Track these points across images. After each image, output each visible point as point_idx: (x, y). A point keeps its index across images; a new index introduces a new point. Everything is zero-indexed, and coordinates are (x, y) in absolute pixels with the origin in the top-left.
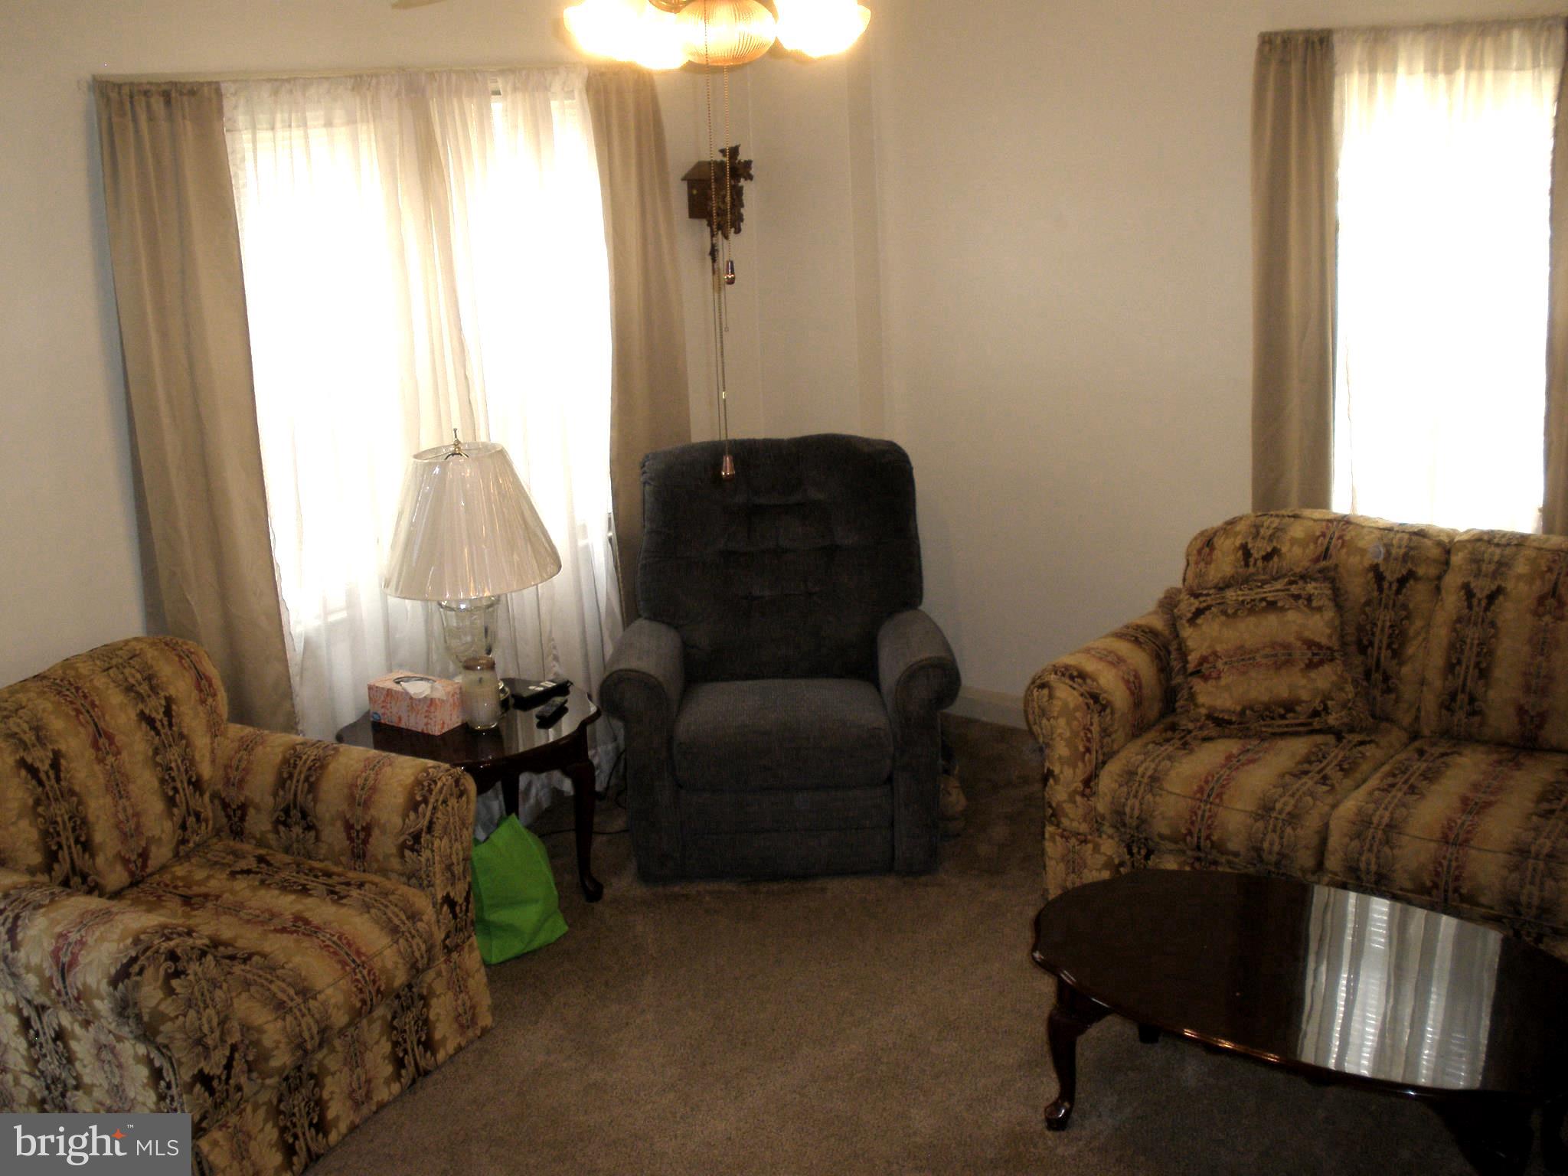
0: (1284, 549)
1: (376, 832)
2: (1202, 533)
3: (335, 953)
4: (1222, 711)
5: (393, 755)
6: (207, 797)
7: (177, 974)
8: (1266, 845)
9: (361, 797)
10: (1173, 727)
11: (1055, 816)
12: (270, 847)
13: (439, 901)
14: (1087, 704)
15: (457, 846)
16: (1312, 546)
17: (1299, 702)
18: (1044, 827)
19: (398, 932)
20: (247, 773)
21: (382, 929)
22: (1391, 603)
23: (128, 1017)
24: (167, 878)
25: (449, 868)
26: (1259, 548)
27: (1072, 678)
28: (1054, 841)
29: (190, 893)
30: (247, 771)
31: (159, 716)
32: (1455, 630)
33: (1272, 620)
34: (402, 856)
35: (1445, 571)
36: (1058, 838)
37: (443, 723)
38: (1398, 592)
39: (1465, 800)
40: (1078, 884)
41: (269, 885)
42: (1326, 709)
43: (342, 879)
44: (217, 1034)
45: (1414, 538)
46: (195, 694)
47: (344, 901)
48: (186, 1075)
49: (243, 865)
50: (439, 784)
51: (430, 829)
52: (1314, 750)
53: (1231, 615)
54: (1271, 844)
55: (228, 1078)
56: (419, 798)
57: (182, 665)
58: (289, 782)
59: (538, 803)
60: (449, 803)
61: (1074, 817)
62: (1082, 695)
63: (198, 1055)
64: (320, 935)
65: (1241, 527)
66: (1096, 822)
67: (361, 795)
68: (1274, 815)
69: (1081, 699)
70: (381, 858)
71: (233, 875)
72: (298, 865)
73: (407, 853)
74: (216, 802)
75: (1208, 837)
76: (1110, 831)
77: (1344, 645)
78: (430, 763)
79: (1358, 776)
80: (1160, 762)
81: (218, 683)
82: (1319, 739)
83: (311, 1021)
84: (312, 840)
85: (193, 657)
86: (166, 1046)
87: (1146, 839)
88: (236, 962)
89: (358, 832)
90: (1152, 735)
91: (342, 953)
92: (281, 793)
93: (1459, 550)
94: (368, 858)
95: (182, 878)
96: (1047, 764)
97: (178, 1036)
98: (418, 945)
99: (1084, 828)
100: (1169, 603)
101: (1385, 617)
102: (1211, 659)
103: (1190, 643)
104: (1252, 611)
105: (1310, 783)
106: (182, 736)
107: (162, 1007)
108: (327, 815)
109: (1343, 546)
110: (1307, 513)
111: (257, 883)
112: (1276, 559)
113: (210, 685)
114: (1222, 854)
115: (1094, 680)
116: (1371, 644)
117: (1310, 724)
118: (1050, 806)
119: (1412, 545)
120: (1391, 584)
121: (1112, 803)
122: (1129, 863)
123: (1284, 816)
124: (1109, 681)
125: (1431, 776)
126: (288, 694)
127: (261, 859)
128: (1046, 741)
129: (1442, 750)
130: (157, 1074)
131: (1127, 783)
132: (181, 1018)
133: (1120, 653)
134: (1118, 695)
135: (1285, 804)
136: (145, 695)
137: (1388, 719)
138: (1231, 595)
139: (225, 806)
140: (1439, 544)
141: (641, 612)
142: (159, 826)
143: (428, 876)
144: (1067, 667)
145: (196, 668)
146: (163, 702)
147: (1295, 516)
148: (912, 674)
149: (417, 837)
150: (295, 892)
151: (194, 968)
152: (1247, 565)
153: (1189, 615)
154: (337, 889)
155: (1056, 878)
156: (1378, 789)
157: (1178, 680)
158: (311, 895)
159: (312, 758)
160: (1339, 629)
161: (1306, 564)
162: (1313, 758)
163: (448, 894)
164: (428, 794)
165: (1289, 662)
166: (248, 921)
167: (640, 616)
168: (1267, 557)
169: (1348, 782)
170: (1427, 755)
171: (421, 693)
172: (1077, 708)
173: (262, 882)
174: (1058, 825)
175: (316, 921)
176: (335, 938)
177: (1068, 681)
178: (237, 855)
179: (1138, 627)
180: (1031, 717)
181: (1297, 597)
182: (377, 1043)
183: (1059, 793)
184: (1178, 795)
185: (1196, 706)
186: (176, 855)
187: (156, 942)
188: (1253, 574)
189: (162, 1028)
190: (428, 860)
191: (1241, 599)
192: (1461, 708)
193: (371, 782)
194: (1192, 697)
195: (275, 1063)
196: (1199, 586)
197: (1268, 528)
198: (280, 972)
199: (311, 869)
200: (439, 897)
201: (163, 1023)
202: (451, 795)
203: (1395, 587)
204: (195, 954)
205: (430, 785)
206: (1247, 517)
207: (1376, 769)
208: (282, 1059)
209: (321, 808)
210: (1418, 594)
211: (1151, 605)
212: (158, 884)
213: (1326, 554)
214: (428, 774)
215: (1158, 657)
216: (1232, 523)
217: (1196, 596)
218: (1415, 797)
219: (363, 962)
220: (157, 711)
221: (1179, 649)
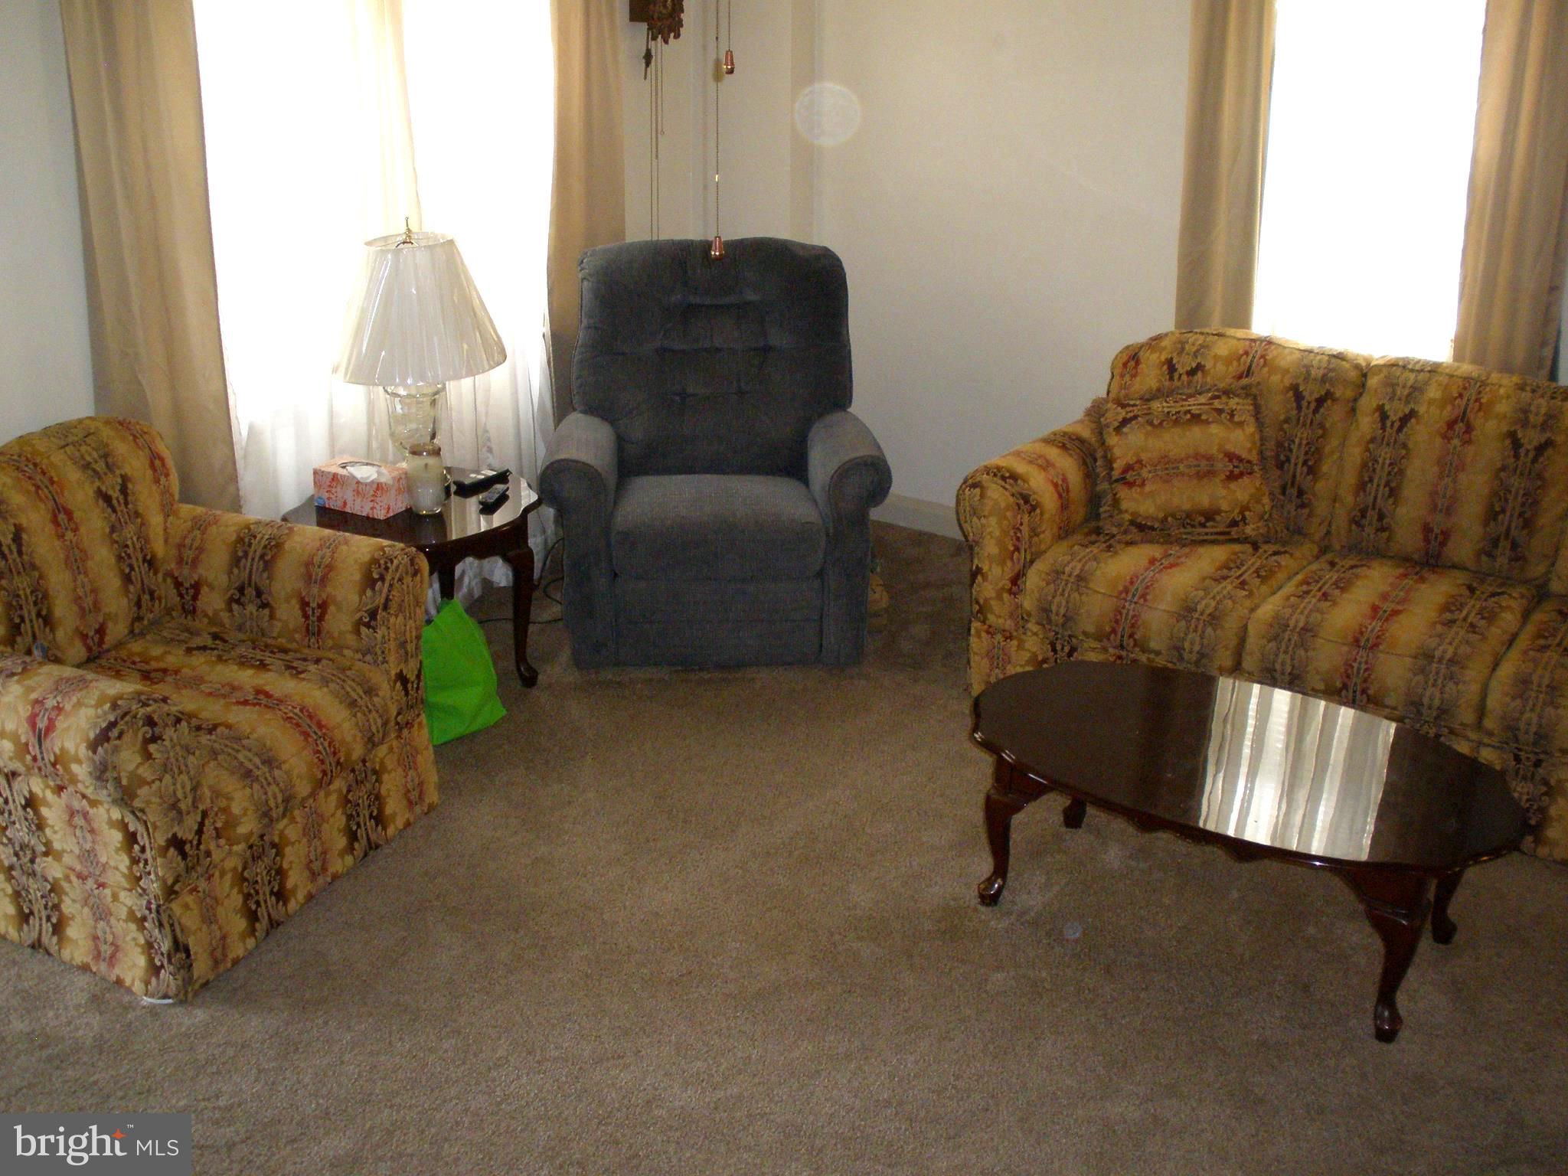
0: (1209, 365)
1: (332, 609)
2: (1127, 347)
3: (298, 725)
4: (1147, 518)
5: (347, 534)
6: (160, 576)
7: (155, 739)
8: (1187, 645)
9: (317, 575)
10: (1098, 531)
11: (983, 611)
12: (223, 626)
13: (393, 678)
14: (1018, 504)
15: (411, 623)
16: (1235, 363)
17: (1218, 512)
18: (970, 622)
19: (356, 706)
20: (200, 553)
21: (341, 703)
22: (1309, 422)
23: (107, 781)
24: (123, 654)
25: (403, 644)
26: (1184, 364)
27: (1004, 478)
28: (979, 637)
29: (146, 667)
30: (201, 550)
31: (115, 494)
32: (1368, 450)
33: (1196, 431)
34: (358, 633)
35: (1361, 394)
36: (983, 634)
37: (389, 508)
38: (1316, 411)
39: (1375, 609)
40: (1001, 676)
41: (226, 661)
42: (1244, 519)
43: (298, 655)
44: (190, 800)
45: (1333, 360)
46: (149, 472)
47: (302, 676)
48: (161, 841)
49: (197, 641)
50: (396, 562)
51: (386, 607)
52: (1233, 557)
53: (1156, 426)
54: (1192, 644)
55: (199, 843)
56: (376, 576)
57: (137, 444)
58: (243, 560)
59: (470, 593)
60: (405, 581)
61: (999, 615)
62: (1013, 495)
63: (172, 820)
64: (282, 708)
65: (1165, 343)
66: (1021, 618)
67: (319, 572)
68: (1196, 615)
69: (1012, 499)
70: (336, 635)
71: (189, 651)
72: (253, 642)
73: (364, 630)
74: (169, 580)
75: (1131, 636)
76: (1035, 628)
77: (1262, 457)
78: (385, 542)
79: (1274, 583)
80: (1086, 563)
81: (170, 463)
82: (1237, 547)
83: (276, 790)
84: (267, 618)
85: (146, 437)
86: (142, 811)
87: (1070, 636)
88: (201, 733)
89: (313, 609)
90: (1078, 537)
91: (304, 725)
92: (236, 571)
93: (1375, 374)
94: (323, 635)
95: (139, 654)
96: (976, 561)
97: (154, 800)
98: (375, 719)
99: (1009, 624)
100: (1096, 412)
101: (1302, 434)
102: (1137, 466)
103: (1117, 452)
104: (1176, 422)
105: (1230, 587)
106: (137, 514)
107: (140, 771)
108: (283, 593)
109: (1265, 364)
110: (1231, 332)
111: (214, 659)
112: (1200, 374)
113: (164, 465)
114: (1144, 652)
115: (1025, 481)
116: (1288, 460)
117: (1228, 533)
118: (977, 603)
119: (1331, 366)
120: (1309, 403)
121: (1039, 600)
122: (1053, 660)
123: (1204, 617)
124: (1039, 483)
125: (1343, 586)
126: (234, 478)
127: (215, 637)
128: (976, 539)
129: (1351, 563)
130: (131, 838)
131: (1054, 582)
132: (157, 783)
133: (1048, 457)
134: (1048, 499)
135: (1207, 606)
136: (101, 472)
137: (1299, 531)
138: (1157, 406)
139: (178, 584)
140: (1357, 367)
141: (576, 406)
142: (116, 603)
143: (383, 652)
144: (999, 469)
145: (150, 449)
146: (120, 480)
147: (1220, 335)
148: (843, 473)
149: (373, 614)
150: (253, 666)
151: (169, 733)
152: (1171, 379)
153: (1116, 424)
154: (295, 664)
155: (979, 675)
156: (1294, 595)
157: (1104, 486)
158: (269, 670)
159: (267, 537)
160: (1258, 444)
161: (1228, 380)
162: (1232, 565)
163: (401, 671)
164: (384, 572)
165: (1210, 473)
166: (210, 694)
167: (574, 410)
168: (1192, 373)
169: (1264, 589)
170: (1338, 567)
171: (368, 477)
172: (1007, 508)
173: (220, 658)
174: (984, 622)
175: (277, 694)
176: (297, 711)
177: (1001, 482)
178: (193, 633)
179: (1065, 434)
180: (962, 518)
181: (1220, 411)
182: (333, 815)
183: (986, 590)
184: (1104, 594)
185: (1121, 512)
186: (132, 632)
187: (134, 707)
188: (1178, 388)
189: (139, 792)
190: (383, 637)
191: (1166, 410)
192: (1370, 524)
193: (327, 560)
194: (1116, 502)
195: (242, 830)
196: (1126, 396)
197: (1193, 344)
198: (245, 742)
199: (267, 646)
200: (393, 673)
201: (140, 787)
202: (407, 573)
203: (1313, 405)
204: (170, 720)
205: (386, 563)
206: (1172, 333)
207: (1289, 578)
208: (247, 826)
209: (276, 587)
210: (1334, 415)
211: (1079, 414)
212: (116, 660)
213: (1248, 372)
214: (384, 552)
215: (1085, 463)
216: (1158, 338)
217: (1123, 406)
218: (1329, 604)
219: (325, 734)
220: (113, 488)
221: (1105, 457)
